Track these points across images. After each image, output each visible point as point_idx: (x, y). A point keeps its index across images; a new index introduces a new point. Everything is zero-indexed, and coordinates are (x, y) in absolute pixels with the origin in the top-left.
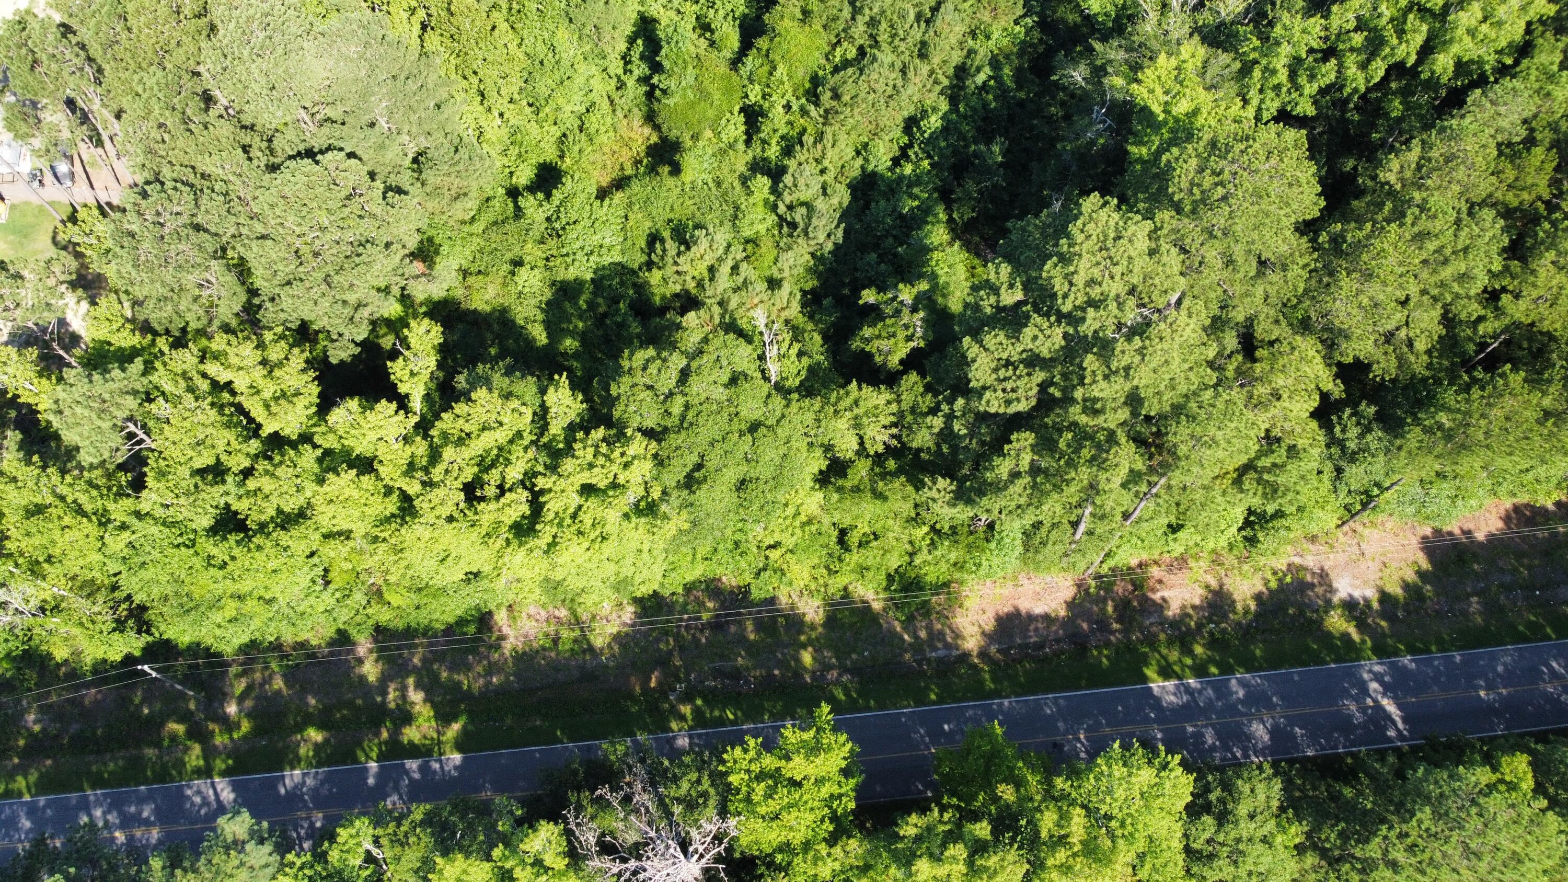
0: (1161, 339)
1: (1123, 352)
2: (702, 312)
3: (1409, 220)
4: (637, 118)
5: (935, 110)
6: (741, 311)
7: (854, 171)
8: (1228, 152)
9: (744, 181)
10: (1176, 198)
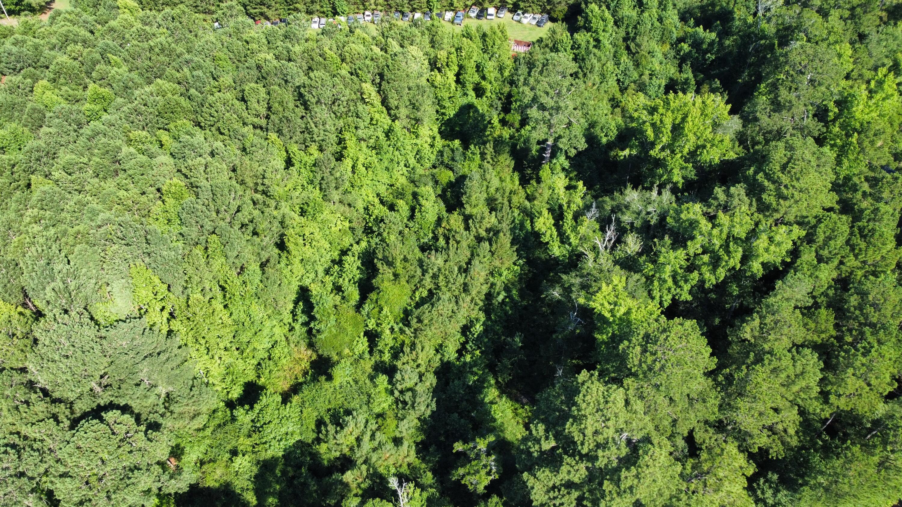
0: (647, 466)
1: (626, 478)
2: (355, 471)
3: (766, 362)
4: (303, 346)
5: (477, 320)
6: (380, 462)
7: (436, 364)
8: (657, 341)
9: (372, 378)
10: (633, 370)
